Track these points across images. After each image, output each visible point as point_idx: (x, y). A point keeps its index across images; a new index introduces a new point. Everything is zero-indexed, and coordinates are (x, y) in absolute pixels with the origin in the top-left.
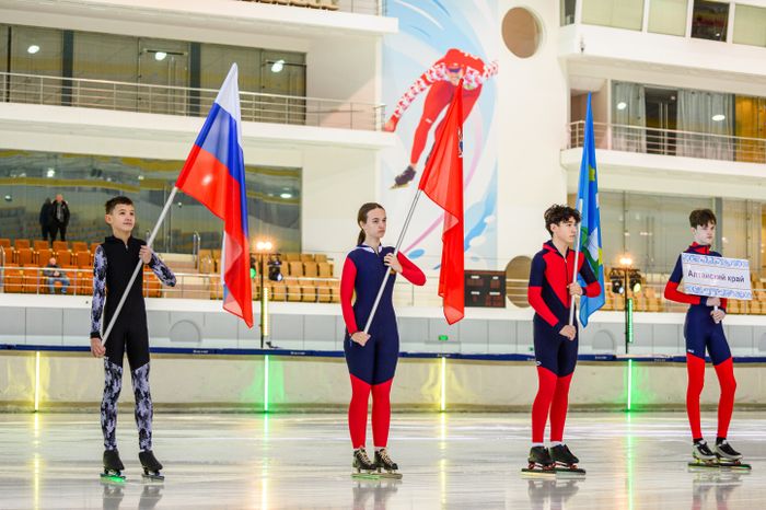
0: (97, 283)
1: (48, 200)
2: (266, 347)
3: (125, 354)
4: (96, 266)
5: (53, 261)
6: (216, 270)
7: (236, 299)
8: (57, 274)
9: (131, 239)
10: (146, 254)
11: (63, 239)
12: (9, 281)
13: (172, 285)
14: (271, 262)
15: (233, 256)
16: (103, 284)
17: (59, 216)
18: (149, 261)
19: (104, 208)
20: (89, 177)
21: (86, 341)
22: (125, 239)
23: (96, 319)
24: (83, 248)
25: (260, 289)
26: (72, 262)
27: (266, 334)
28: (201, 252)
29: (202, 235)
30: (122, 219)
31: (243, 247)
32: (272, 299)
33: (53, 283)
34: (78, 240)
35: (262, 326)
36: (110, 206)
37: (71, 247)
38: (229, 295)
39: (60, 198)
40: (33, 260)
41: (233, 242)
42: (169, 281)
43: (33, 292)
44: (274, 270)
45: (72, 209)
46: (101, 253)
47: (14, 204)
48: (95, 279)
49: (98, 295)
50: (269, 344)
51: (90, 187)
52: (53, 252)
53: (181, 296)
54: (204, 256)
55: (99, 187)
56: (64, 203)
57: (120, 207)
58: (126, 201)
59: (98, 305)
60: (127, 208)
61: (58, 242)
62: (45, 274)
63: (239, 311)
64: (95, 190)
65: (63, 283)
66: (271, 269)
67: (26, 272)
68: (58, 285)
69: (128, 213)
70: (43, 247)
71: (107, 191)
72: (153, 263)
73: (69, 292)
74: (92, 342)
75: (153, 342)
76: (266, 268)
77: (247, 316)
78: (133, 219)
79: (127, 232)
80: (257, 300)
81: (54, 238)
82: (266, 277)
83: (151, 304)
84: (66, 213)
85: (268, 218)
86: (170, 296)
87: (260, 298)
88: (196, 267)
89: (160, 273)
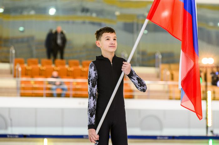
0: (91, 89)
1: (51, 31)
2: (210, 134)
3: (110, 140)
4: (90, 77)
5: (55, 74)
6: (172, 79)
7: (190, 99)
8: (58, 83)
9: (115, 58)
10: (126, 68)
11: (62, 58)
12: (24, 88)
13: (144, 90)
14: (213, 73)
15: (187, 68)
16: (95, 89)
17: (59, 41)
18: (128, 73)
19: (95, 36)
20: (79, 14)
21: (85, 131)
22: (110, 57)
23: (91, 115)
24: (76, 65)
25: (205, 92)
26: (69, 74)
27: (210, 125)
28: (162, 66)
29: (162, 54)
30: (108, 43)
31: (194, 61)
32: (214, 99)
33: (56, 89)
34: (74, 58)
35: (206, 118)
36: (99, 34)
37: (68, 64)
38: (185, 96)
39: (59, 29)
40: (41, 73)
41: (187, 58)
42: (142, 88)
43: (41, 95)
44: (215, 79)
45: (68, 37)
46: (93, 68)
47: (27, 34)
48: (89, 87)
49: (92, 98)
50: (212, 132)
51: (80, 21)
52: (55, 67)
53: (148, 97)
54: (163, 69)
55: (87, 20)
56: (62, 33)
57: (105, 35)
58: (110, 30)
59: (92, 105)
60: (111, 35)
61: (58, 60)
62: (50, 83)
63: (192, 107)
64: (84, 23)
65: (63, 89)
66: (213, 78)
67: (36, 82)
68: (59, 91)
69: (112, 39)
70: (48, 64)
71: (93, 23)
72: (131, 75)
73: (67, 96)
74: (89, 132)
75: (130, 132)
76: (209, 77)
77: (198, 111)
78: (116, 43)
79: (112, 52)
80: (204, 99)
81: (55, 57)
82: (209, 83)
83: (128, 104)
84: (64, 40)
85: (209, 41)
86: (140, 97)
87: (205, 99)
88: (158, 77)
89: (136, 81)
